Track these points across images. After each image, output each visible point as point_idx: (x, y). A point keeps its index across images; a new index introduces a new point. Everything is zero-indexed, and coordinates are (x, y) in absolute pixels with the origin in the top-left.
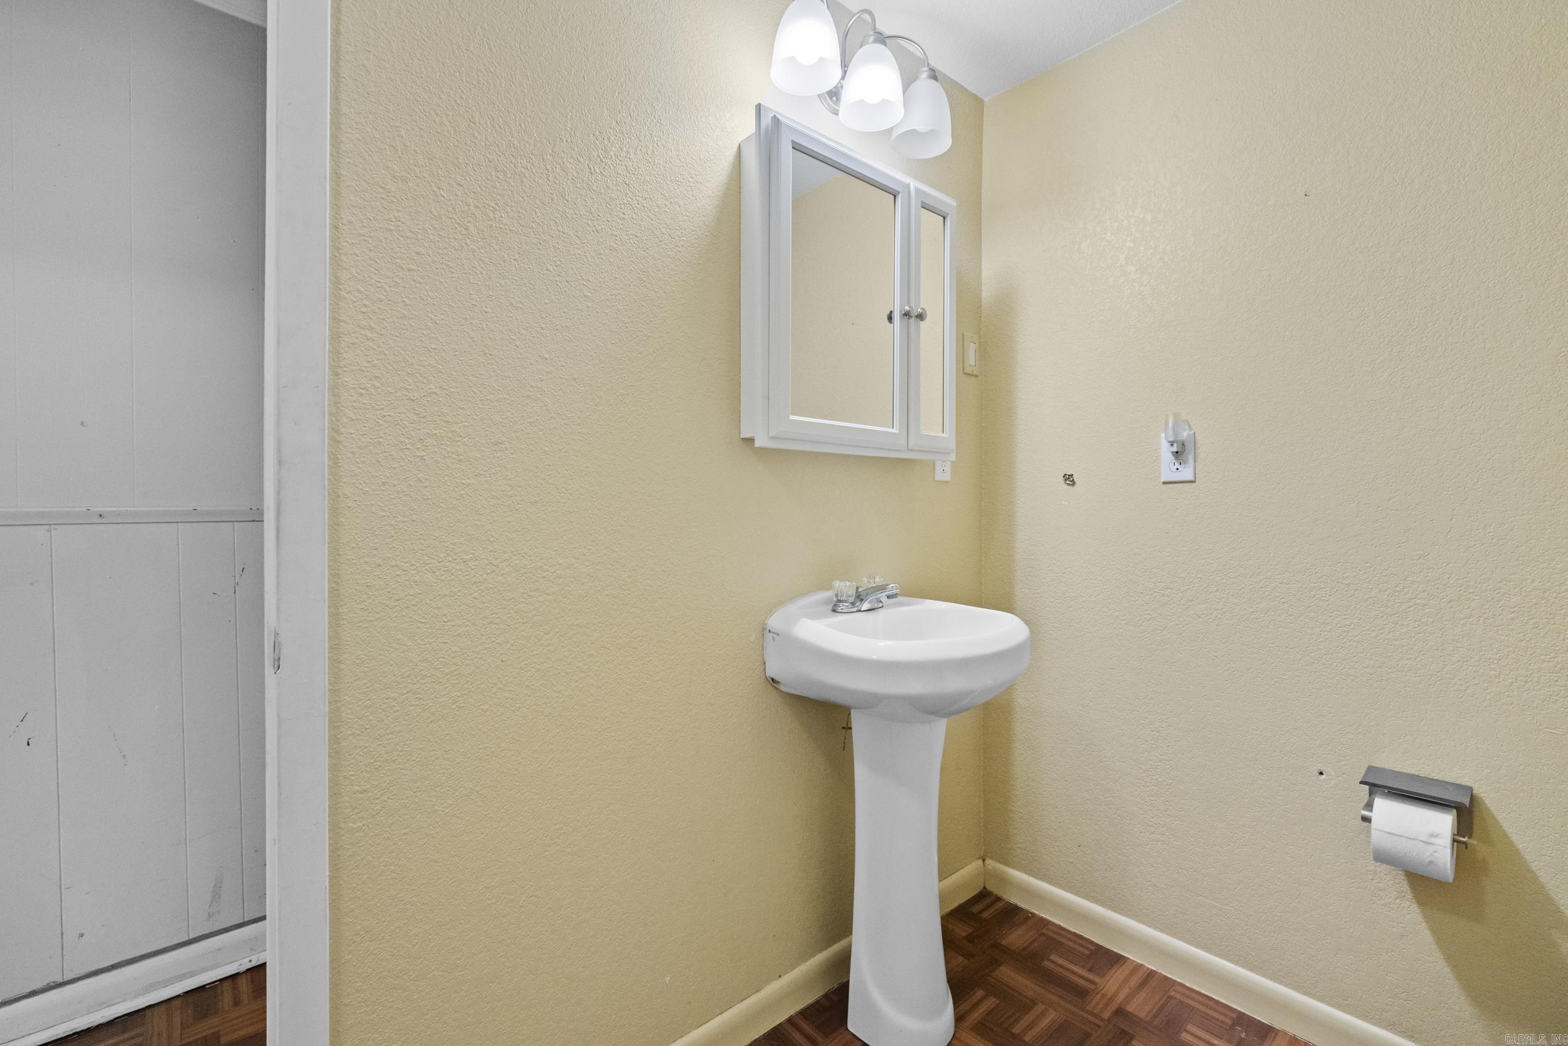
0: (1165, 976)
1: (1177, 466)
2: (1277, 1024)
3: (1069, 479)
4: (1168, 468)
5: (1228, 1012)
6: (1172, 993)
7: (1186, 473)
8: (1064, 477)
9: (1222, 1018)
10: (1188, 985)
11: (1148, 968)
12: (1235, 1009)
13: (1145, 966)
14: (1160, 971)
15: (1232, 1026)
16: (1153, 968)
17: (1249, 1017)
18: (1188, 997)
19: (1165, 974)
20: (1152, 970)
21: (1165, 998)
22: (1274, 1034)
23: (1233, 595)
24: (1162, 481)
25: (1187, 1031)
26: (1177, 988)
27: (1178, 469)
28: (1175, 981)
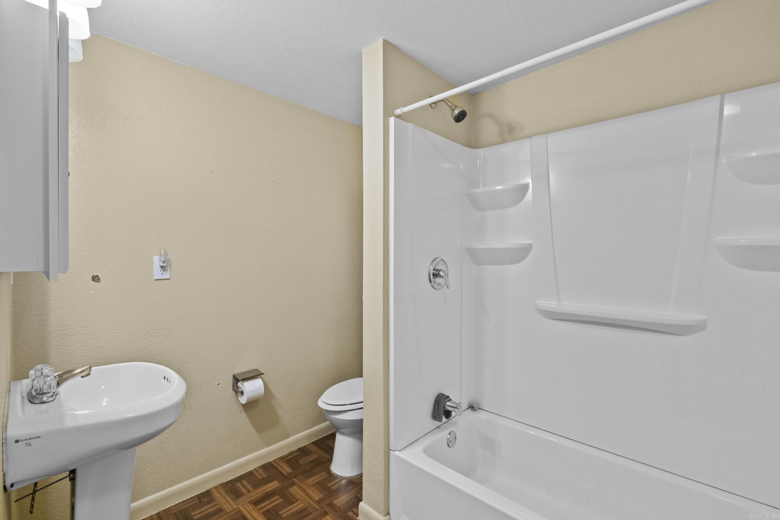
0: (163, 510)
1: (162, 272)
2: (208, 488)
3: (96, 279)
4: (157, 273)
5: (193, 499)
6: (174, 512)
7: (167, 275)
8: (92, 277)
9: (195, 502)
10: (174, 504)
11: (155, 514)
12: (194, 496)
13: (152, 515)
14: (160, 510)
15: (200, 501)
16: (156, 512)
17: (200, 494)
18: (181, 507)
19: (163, 509)
20: (157, 513)
21: (174, 516)
22: (210, 491)
23: (187, 327)
24: (155, 279)
25: (194, 515)
26: (172, 509)
27: (162, 273)
28: (168, 508)
